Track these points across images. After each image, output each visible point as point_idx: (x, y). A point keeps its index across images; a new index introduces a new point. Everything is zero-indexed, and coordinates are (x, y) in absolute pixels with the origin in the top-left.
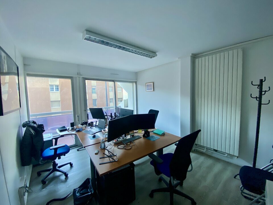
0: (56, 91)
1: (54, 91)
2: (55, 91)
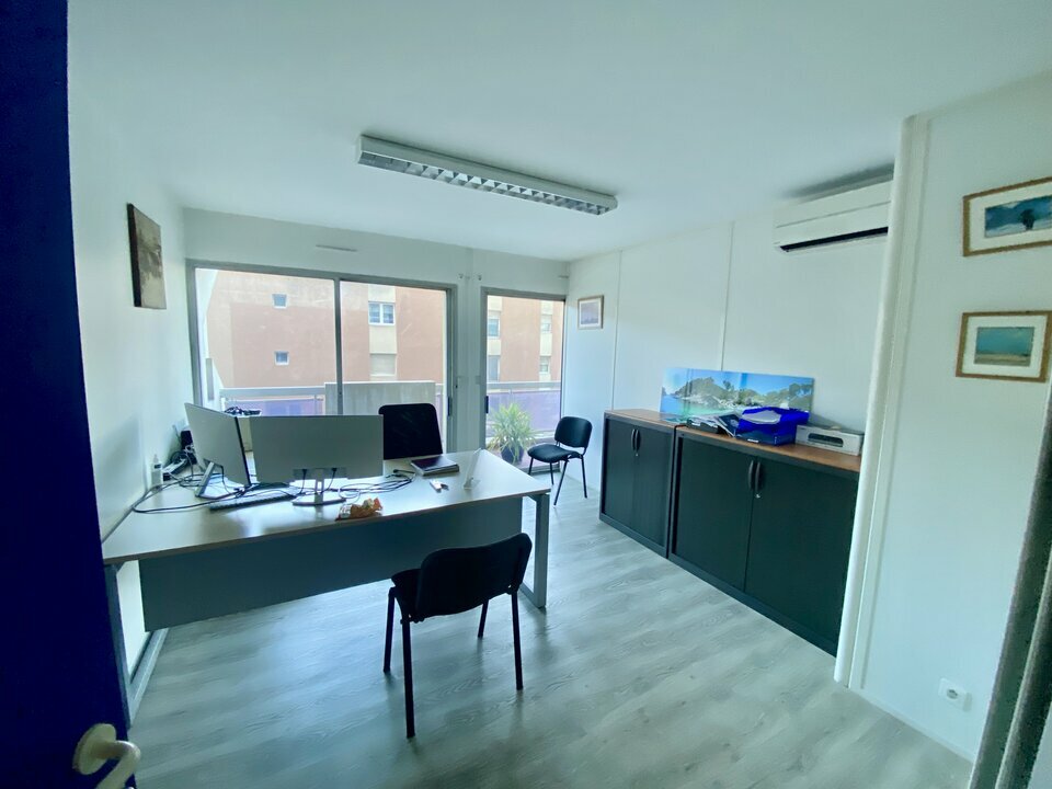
0: (385, 322)
1: (379, 321)
2: (382, 323)
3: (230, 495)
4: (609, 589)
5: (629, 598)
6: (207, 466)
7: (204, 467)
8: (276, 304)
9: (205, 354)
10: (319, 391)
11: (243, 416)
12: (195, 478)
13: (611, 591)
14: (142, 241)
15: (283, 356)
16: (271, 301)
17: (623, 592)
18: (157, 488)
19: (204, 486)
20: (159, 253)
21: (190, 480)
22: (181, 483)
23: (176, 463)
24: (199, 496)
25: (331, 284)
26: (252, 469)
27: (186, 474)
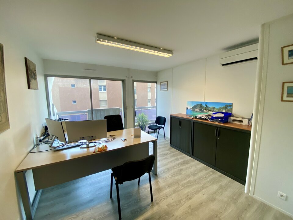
3: (60, 146)
4: (175, 167)
5: (181, 170)
6: (53, 137)
7: (52, 137)
8: (72, 87)
9: (51, 102)
10: (86, 112)
11: (63, 121)
12: (49, 141)
13: (176, 168)
14: (30, 69)
15: (75, 102)
16: (70, 86)
17: (179, 168)
18: (38, 145)
19: (52, 143)
20: (36, 72)
21: (48, 142)
22: (45, 143)
23: (43, 136)
24: (51, 147)
25: (88, 80)
26: (67, 137)
27: (47, 140)
